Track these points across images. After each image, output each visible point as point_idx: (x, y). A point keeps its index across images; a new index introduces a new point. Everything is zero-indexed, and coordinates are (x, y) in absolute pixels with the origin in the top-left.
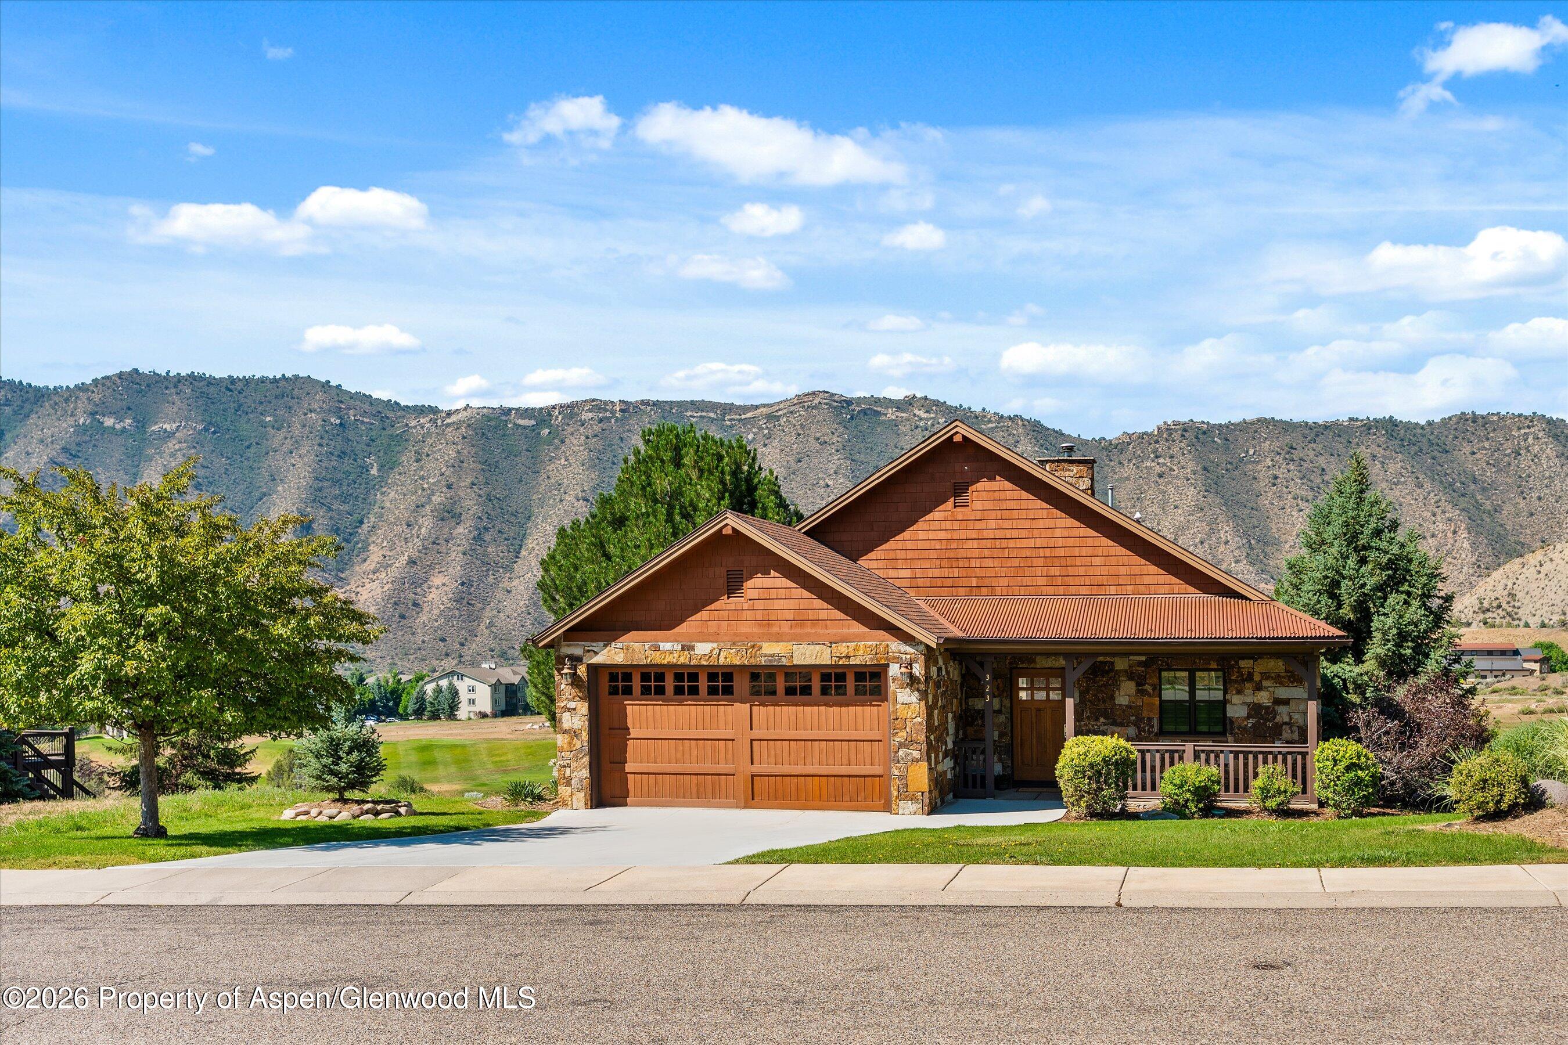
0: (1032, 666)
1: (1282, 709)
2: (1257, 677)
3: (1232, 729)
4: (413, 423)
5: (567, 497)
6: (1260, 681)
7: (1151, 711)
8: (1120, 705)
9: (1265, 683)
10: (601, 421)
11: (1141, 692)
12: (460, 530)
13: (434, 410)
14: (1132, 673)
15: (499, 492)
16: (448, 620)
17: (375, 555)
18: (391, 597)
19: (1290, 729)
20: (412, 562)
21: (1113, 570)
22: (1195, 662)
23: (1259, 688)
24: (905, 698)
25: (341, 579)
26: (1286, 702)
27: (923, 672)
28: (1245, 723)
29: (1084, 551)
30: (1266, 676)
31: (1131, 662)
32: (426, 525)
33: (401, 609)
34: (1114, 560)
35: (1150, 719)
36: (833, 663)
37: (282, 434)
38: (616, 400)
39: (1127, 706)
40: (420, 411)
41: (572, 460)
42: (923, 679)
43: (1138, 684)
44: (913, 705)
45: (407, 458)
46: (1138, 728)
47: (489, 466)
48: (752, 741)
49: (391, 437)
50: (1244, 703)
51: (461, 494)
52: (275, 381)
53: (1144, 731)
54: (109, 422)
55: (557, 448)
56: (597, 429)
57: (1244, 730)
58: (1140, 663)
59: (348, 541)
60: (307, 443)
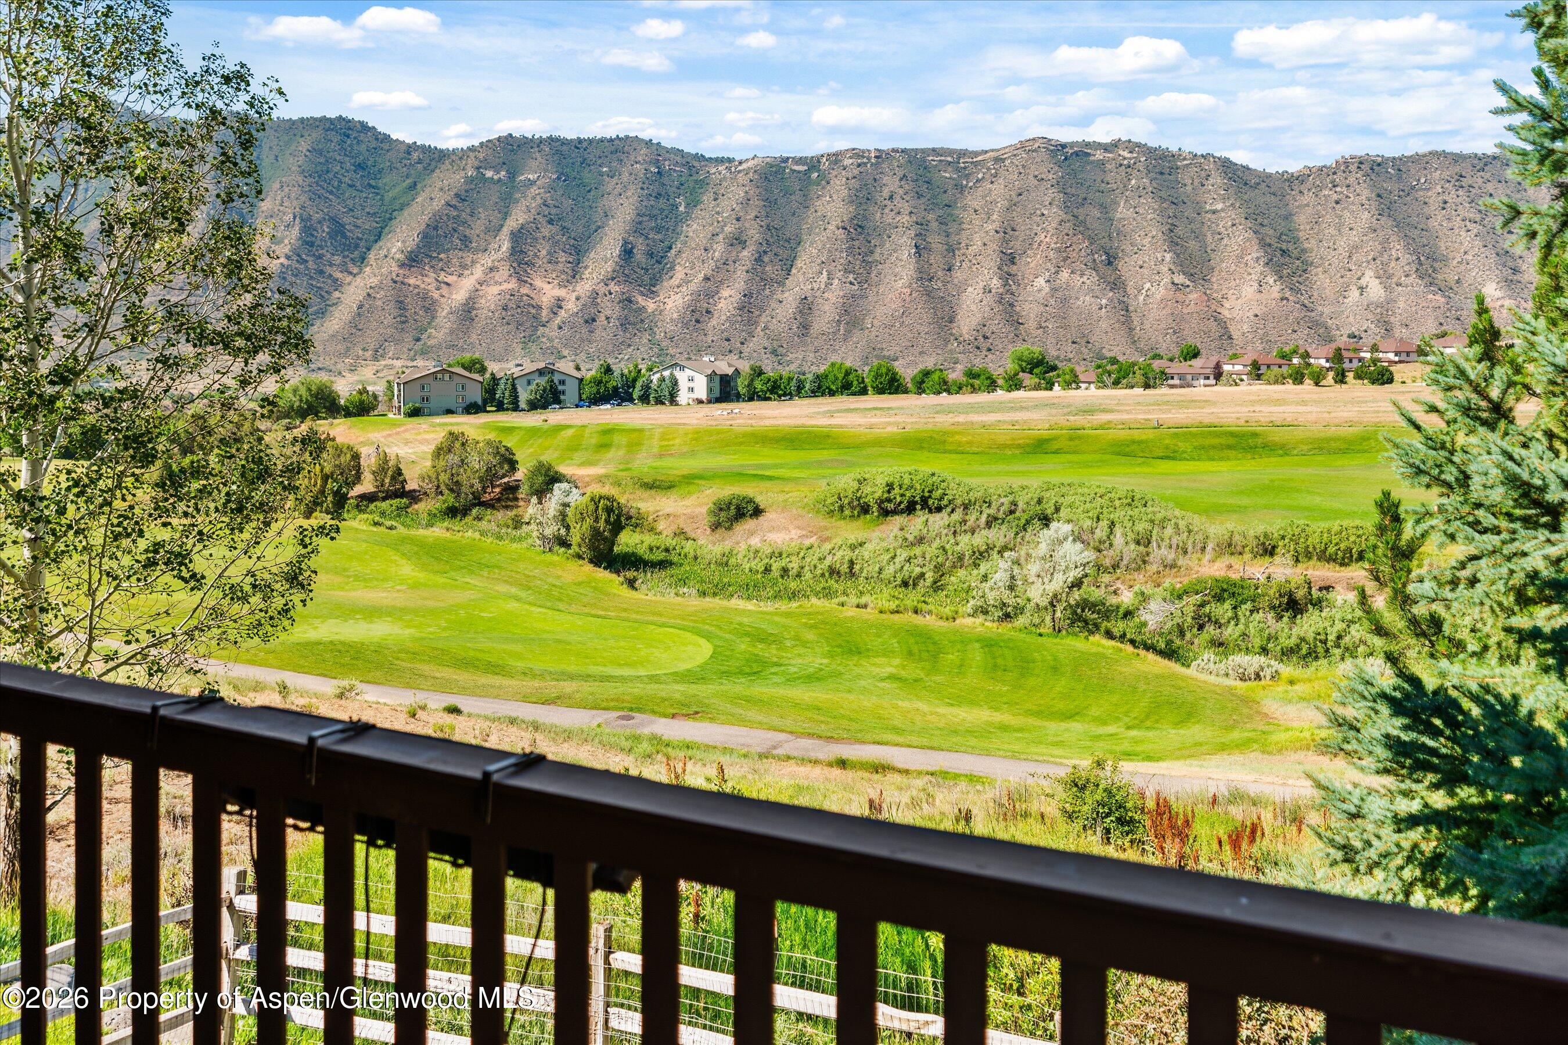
4: (713, 170)
5: (830, 227)
10: (859, 165)
12: (745, 253)
13: (730, 160)
15: (777, 223)
16: (732, 324)
17: (679, 273)
18: (689, 306)
20: (707, 279)
25: (653, 292)
32: (719, 249)
33: (697, 315)
37: (615, 180)
38: (872, 148)
40: (720, 161)
41: (835, 197)
45: (707, 198)
47: (770, 203)
49: (696, 182)
51: (747, 225)
52: (611, 140)
54: (489, 174)
55: (823, 188)
56: (856, 172)
59: (659, 262)
60: (632, 187)
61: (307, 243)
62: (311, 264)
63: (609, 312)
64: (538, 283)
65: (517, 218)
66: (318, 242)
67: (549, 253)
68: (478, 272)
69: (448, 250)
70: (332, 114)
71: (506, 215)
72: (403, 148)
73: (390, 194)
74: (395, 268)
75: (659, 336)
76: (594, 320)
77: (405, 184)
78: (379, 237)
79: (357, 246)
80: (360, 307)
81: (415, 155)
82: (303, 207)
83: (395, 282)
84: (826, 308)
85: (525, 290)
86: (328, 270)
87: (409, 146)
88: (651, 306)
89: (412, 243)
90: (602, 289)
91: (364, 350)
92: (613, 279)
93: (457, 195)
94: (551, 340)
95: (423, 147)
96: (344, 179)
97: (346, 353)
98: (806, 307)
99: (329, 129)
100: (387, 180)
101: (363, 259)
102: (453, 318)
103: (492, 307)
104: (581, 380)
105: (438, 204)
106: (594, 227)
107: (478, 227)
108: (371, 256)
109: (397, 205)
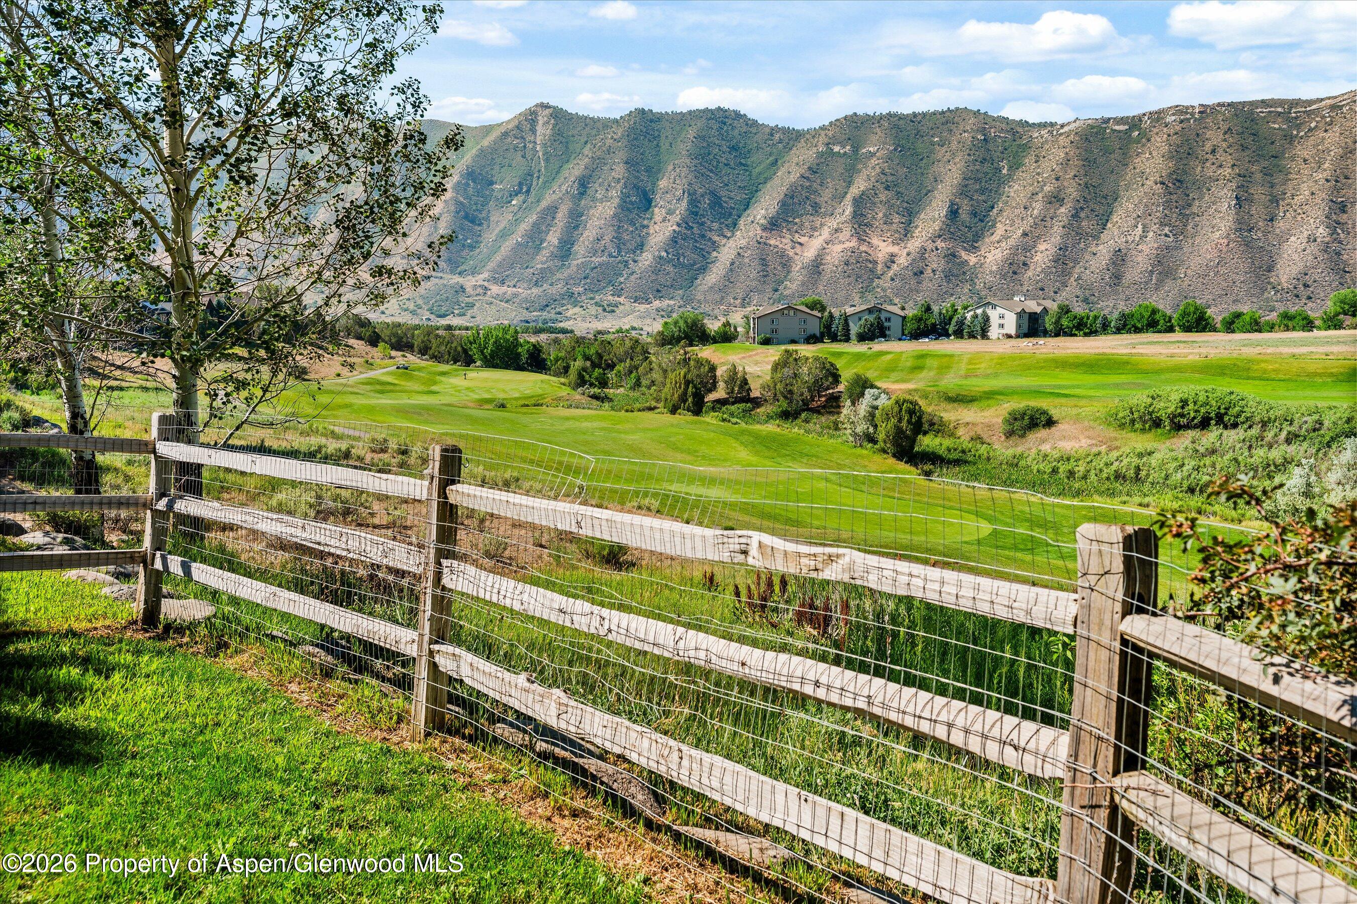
4: (1036, 135)
5: (1148, 182)
10: (1182, 122)
12: (1063, 210)
13: (1052, 125)
15: (1095, 181)
16: (1047, 274)
17: (1000, 229)
18: (1008, 259)
20: (1025, 234)
25: (975, 248)
32: (1038, 207)
33: (1014, 267)
37: (944, 149)
38: (1196, 104)
40: (1042, 125)
41: (1155, 154)
45: (1029, 161)
47: (1089, 163)
49: (1019, 146)
51: (1066, 184)
52: (943, 112)
54: (837, 149)
55: (1144, 145)
56: (1178, 128)
59: (982, 221)
60: (960, 154)
61: (693, 213)
62: (696, 230)
63: (935, 266)
64: (875, 241)
65: (859, 186)
66: (701, 212)
67: (885, 215)
68: (825, 233)
69: (802, 215)
70: (713, 106)
71: (849, 184)
72: (767, 130)
73: (757, 170)
74: (759, 232)
75: (979, 286)
76: (922, 273)
77: (768, 161)
78: (747, 207)
79: (730, 214)
80: (732, 264)
81: (777, 136)
82: (690, 184)
83: (759, 243)
84: (1140, 259)
85: (863, 248)
86: (709, 234)
87: (772, 129)
88: (972, 259)
89: (772, 211)
90: (930, 246)
91: (735, 299)
92: (940, 236)
93: (810, 168)
94: (884, 290)
95: (783, 128)
96: (721, 160)
97: (721, 301)
98: (1119, 258)
99: (710, 119)
100: (754, 158)
101: (735, 225)
102: (804, 272)
103: (836, 262)
104: (904, 318)
105: (794, 177)
106: (925, 191)
107: (826, 195)
108: (741, 222)
109: (761, 179)
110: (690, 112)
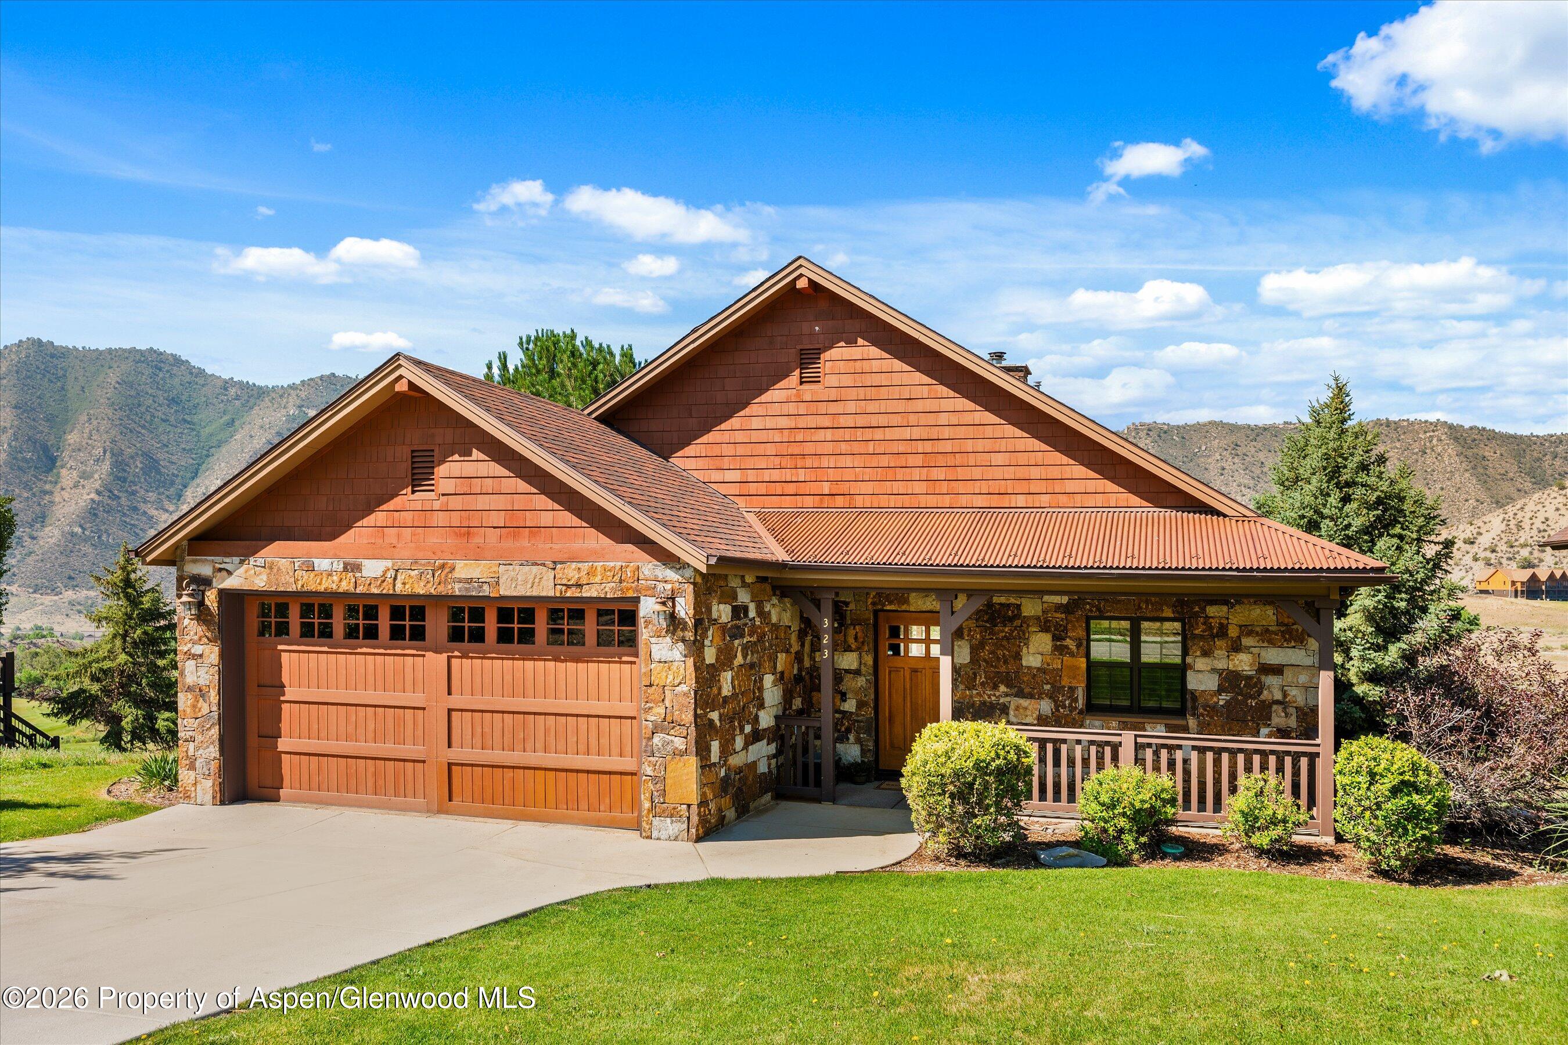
0: (904, 607)
1: (1272, 681)
2: (1233, 632)
3: (1195, 708)
6: (1239, 637)
7: (1074, 678)
8: (1029, 668)
9: (1247, 641)
11: (1060, 650)
14: (1047, 621)
19: (1284, 710)
21: (1022, 472)
22: (1140, 608)
23: (1236, 648)
24: (664, 652)
26: (1277, 670)
27: (691, 612)
28: (1215, 699)
29: (980, 445)
30: (1247, 630)
31: (1045, 605)
34: (1023, 458)
35: (1072, 689)
36: (558, 595)
39: (1039, 669)
42: (690, 623)
43: (1055, 638)
44: (676, 664)
46: (1055, 702)
48: (450, 711)
50: (1214, 670)
53: (1064, 707)
57: (1213, 709)
58: (1059, 607)
61: (119, 479)
62: (123, 501)
66: (131, 478)
70: (142, 346)
72: (220, 383)
73: (208, 430)
77: (222, 421)
78: (195, 474)
79: (172, 483)
81: (232, 391)
82: (113, 441)
86: (143, 507)
87: (226, 382)
95: (240, 383)
96: (156, 414)
99: (140, 361)
100: (203, 415)
101: (179, 496)
105: (257, 443)
108: (187, 494)
109: (214, 441)
110: (110, 351)
